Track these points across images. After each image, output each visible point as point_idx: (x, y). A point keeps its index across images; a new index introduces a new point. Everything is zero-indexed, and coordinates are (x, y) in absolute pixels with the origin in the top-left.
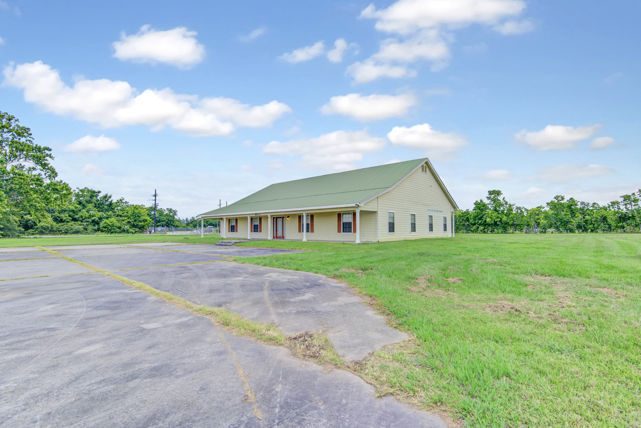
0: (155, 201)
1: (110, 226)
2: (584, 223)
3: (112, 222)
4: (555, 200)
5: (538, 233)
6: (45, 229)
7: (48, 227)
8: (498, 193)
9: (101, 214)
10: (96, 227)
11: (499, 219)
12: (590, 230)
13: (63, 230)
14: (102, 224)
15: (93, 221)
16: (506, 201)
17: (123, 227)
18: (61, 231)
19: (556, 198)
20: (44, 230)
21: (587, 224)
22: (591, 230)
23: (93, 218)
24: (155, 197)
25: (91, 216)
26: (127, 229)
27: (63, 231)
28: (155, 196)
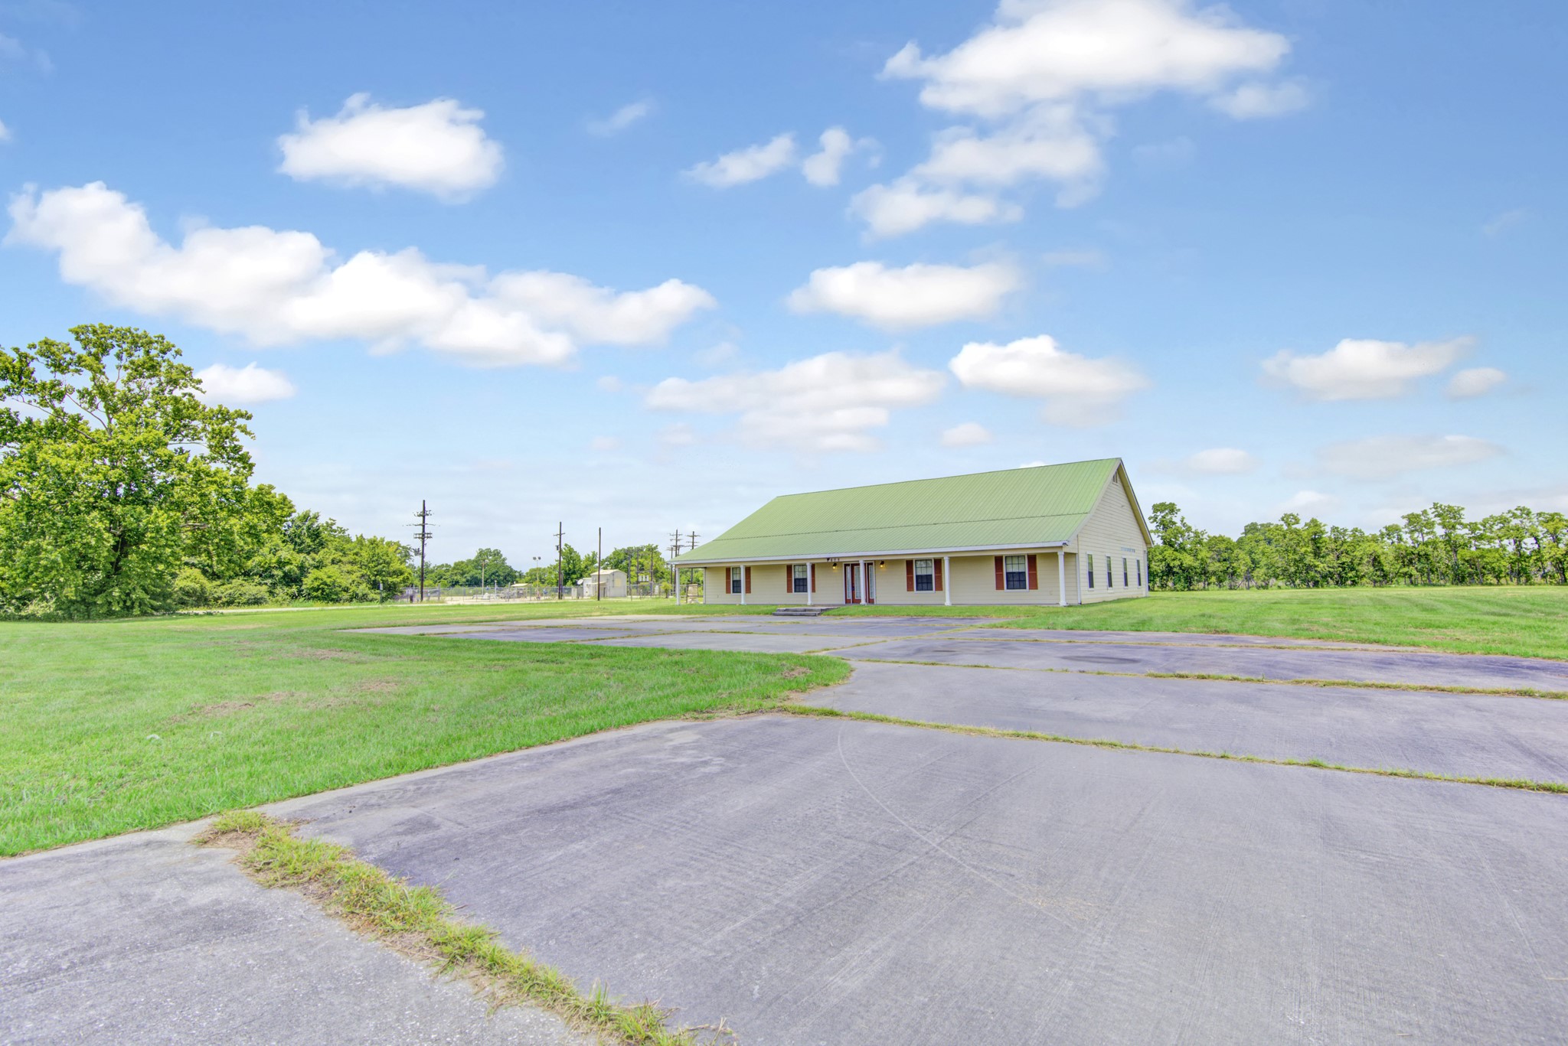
0: (424, 526)
1: (326, 585)
2: (1340, 569)
3: (329, 577)
4: (1282, 523)
5: (1255, 589)
6: (187, 594)
7: (195, 591)
8: (1172, 509)
9: (302, 559)
10: (294, 589)
11: (1177, 563)
12: (1349, 582)
13: (223, 595)
14: (308, 582)
15: (286, 575)
16: (1189, 524)
17: (353, 588)
18: (220, 598)
19: (1285, 518)
20: (186, 598)
21: (1344, 569)
22: (1353, 581)
23: (287, 568)
24: (421, 518)
25: (281, 564)
26: (365, 592)
27: (224, 600)
28: (424, 515)
